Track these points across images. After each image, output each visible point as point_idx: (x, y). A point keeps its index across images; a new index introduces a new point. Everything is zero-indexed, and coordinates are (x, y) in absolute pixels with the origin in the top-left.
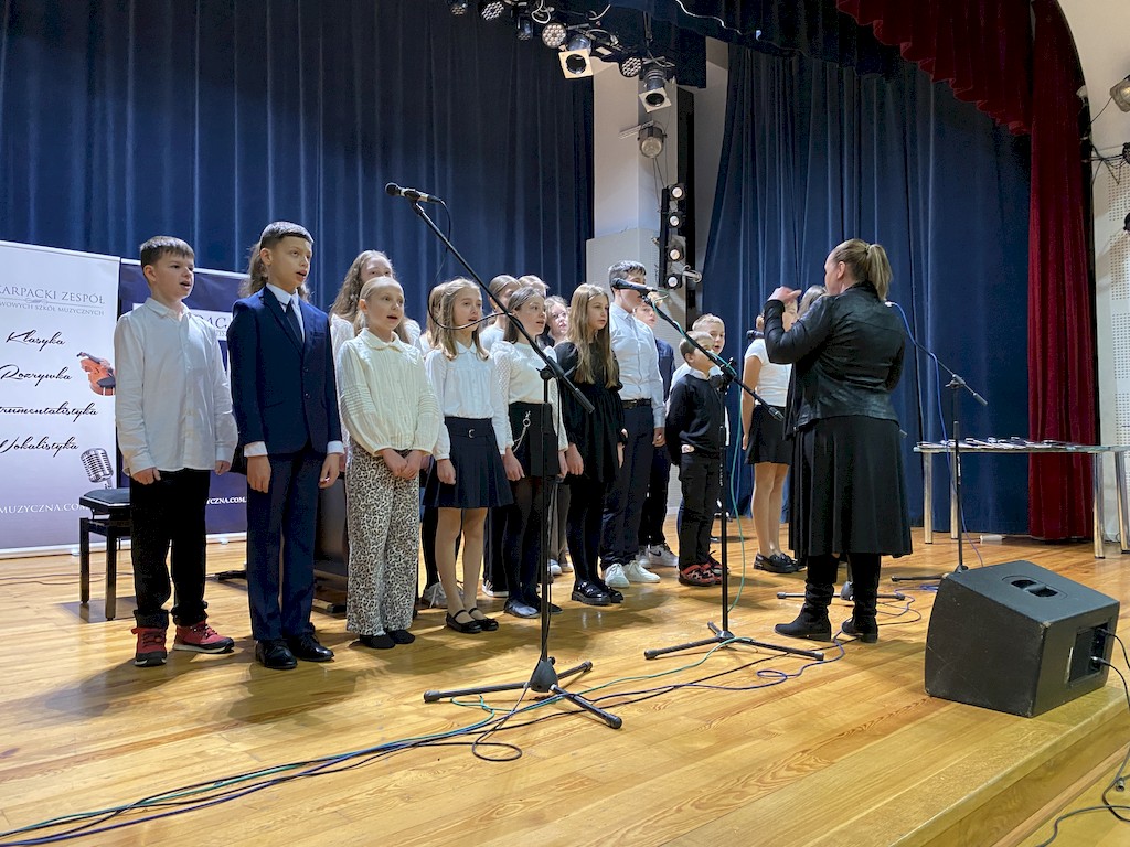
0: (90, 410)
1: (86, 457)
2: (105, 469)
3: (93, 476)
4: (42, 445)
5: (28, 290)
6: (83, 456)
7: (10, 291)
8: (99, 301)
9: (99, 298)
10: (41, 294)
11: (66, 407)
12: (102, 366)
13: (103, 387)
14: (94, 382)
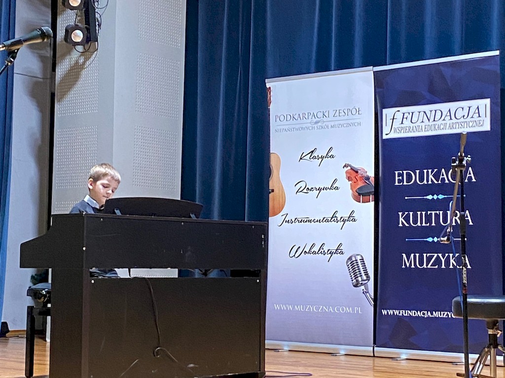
0: (351, 218)
1: (350, 262)
2: (363, 274)
3: (355, 280)
4: (321, 251)
5: (312, 114)
6: (347, 262)
7: (302, 118)
8: (358, 113)
9: (358, 110)
10: (320, 115)
11: (337, 216)
12: (362, 174)
13: (360, 195)
14: (355, 191)
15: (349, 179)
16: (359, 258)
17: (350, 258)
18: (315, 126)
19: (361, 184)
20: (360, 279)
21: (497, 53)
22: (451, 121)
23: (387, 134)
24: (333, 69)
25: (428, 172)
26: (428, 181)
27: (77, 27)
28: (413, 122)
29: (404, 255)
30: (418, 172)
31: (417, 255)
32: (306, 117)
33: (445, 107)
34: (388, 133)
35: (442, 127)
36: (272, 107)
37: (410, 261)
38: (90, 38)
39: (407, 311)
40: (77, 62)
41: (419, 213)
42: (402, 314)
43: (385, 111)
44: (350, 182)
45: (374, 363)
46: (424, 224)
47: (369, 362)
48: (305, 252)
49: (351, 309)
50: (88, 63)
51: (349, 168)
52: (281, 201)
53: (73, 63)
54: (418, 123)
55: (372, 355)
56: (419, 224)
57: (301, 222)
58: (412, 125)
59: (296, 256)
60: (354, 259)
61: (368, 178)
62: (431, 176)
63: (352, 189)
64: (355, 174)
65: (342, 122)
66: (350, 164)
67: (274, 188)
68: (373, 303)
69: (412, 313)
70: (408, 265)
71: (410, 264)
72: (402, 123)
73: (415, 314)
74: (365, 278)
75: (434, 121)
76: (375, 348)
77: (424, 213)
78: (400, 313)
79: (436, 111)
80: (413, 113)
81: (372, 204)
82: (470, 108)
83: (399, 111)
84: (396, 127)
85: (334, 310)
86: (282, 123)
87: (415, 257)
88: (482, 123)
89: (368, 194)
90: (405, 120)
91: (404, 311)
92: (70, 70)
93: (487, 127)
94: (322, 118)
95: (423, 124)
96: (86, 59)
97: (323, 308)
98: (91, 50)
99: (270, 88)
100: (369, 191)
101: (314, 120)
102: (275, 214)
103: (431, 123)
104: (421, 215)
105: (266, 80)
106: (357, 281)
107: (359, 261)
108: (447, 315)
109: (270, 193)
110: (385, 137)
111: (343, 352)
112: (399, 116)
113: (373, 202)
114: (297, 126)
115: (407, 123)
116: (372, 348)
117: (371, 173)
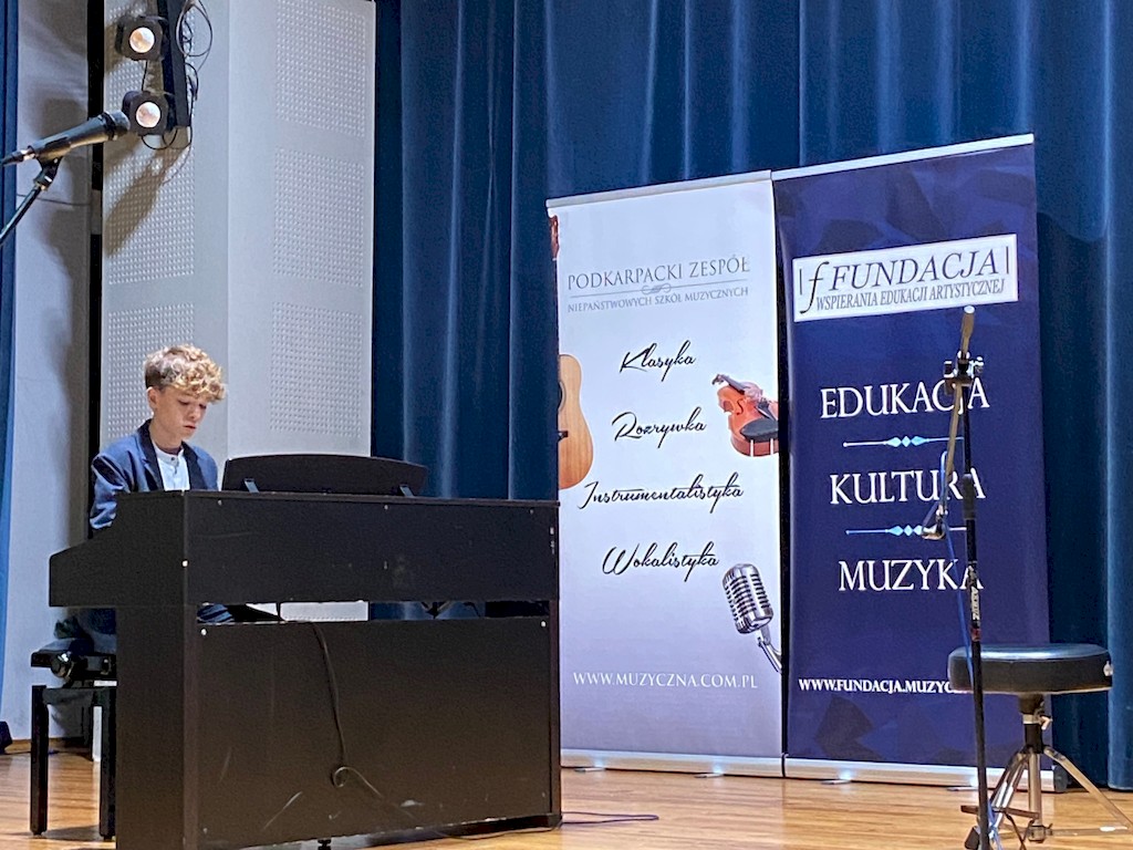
0: (732, 489)
1: (731, 581)
2: (759, 606)
3: (741, 620)
4: (669, 560)
5: (645, 271)
6: (724, 582)
7: (623, 279)
8: (740, 268)
9: (741, 262)
10: (663, 273)
11: (701, 484)
12: (751, 397)
13: (750, 441)
14: (737, 431)
15: (726, 406)
16: (749, 572)
17: (731, 573)
18: (653, 296)
19: (750, 417)
20: (751, 616)
21: (1029, 139)
22: (935, 284)
23: (802, 312)
24: (687, 175)
25: (889, 391)
26: (890, 409)
27: (146, 97)
28: (856, 284)
29: (844, 565)
30: (868, 389)
31: (871, 563)
32: (634, 277)
33: (921, 253)
34: (806, 309)
35: (917, 294)
36: (560, 259)
37: (855, 576)
38: (176, 118)
39: (850, 682)
40: (148, 170)
41: (873, 476)
42: (842, 688)
43: (798, 263)
44: (728, 413)
45: (784, 792)
46: (883, 499)
47: (775, 788)
48: (637, 561)
49: (734, 678)
50: (171, 171)
51: (725, 384)
52: (583, 454)
53: (139, 170)
54: (868, 288)
55: (781, 775)
56: (873, 499)
57: (626, 499)
58: (855, 292)
59: (618, 570)
60: (738, 574)
61: (765, 405)
62: (896, 399)
63: (732, 428)
64: (739, 396)
65: (707, 289)
66: (726, 374)
67: (569, 430)
68: (780, 666)
69: (862, 686)
70: (852, 585)
71: (857, 584)
72: (834, 288)
73: (868, 687)
74: (762, 613)
75: (901, 282)
76: (786, 760)
77: (883, 475)
78: (836, 686)
79: (903, 262)
80: (856, 267)
81: (775, 458)
82: (974, 254)
83: (827, 263)
84: (822, 296)
85: (698, 682)
86: (581, 292)
87: (866, 567)
88: (999, 286)
89: (766, 438)
90: (839, 281)
91: (845, 682)
92: (134, 187)
93: (1010, 294)
94: (666, 281)
95: (878, 291)
96: (167, 164)
97: (675, 677)
98: (178, 143)
99: (556, 218)
100: (767, 432)
101: (651, 285)
102: (570, 484)
103: (895, 286)
104: (878, 480)
105: (548, 202)
106: (747, 620)
107: (749, 579)
108: (936, 687)
109: (560, 439)
110: (798, 318)
111: (719, 771)
112: (827, 274)
113: (777, 454)
114: (614, 298)
115: (844, 287)
116: (780, 760)
117: (771, 394)
